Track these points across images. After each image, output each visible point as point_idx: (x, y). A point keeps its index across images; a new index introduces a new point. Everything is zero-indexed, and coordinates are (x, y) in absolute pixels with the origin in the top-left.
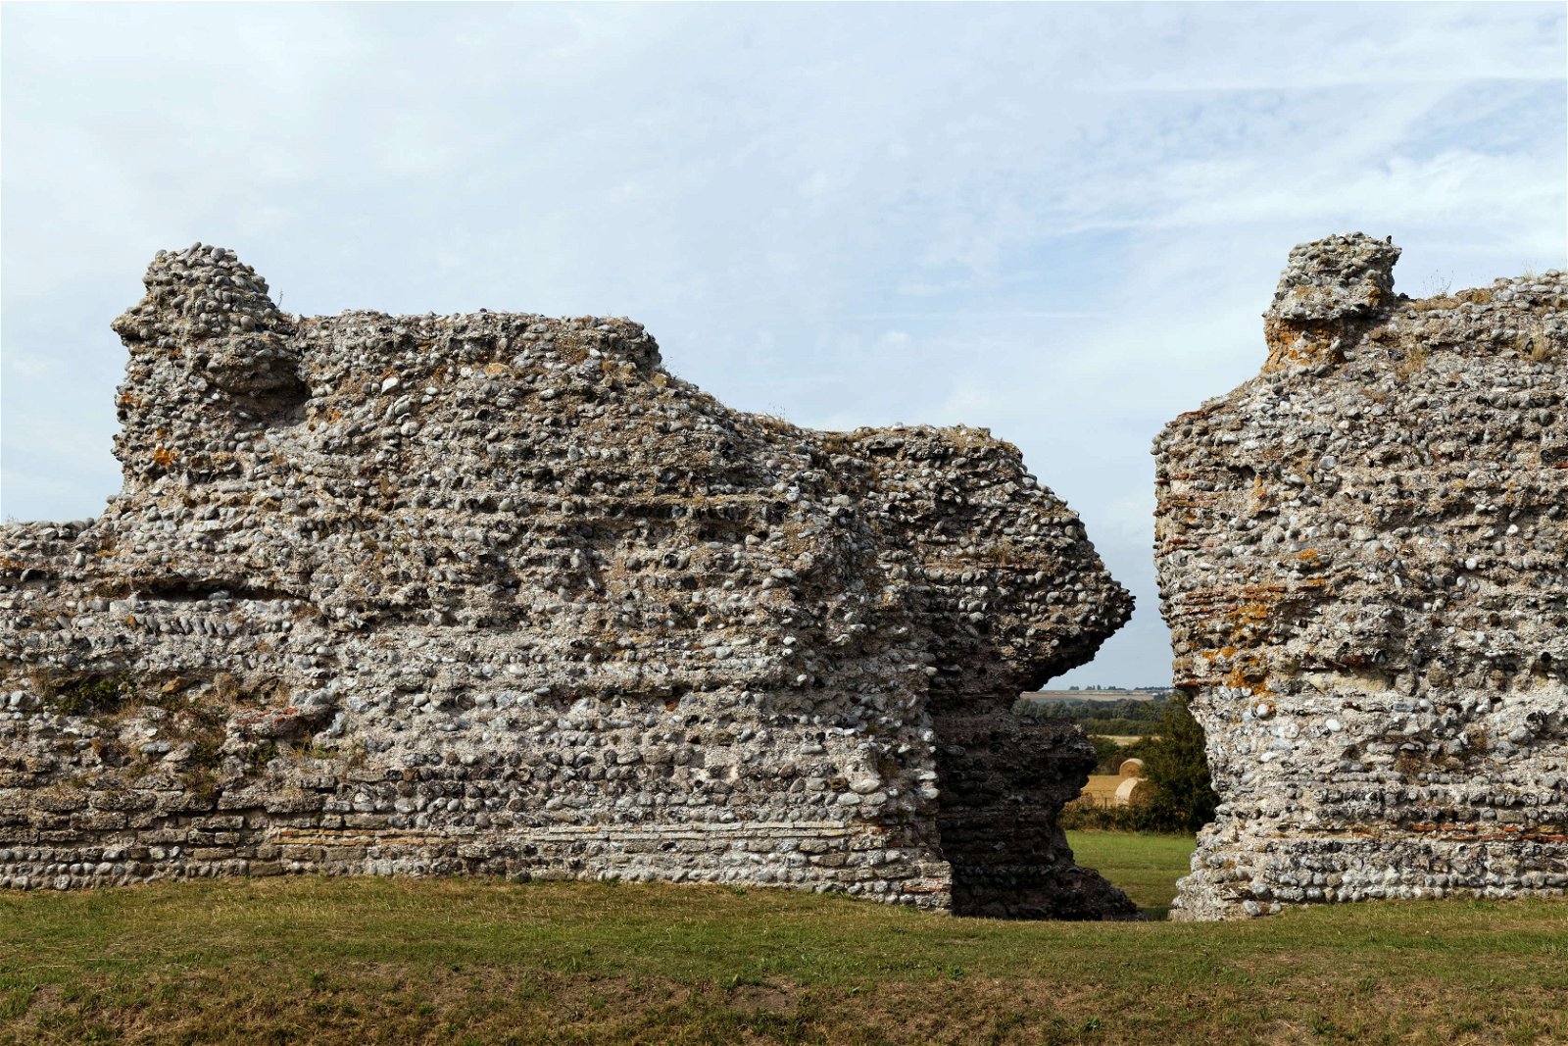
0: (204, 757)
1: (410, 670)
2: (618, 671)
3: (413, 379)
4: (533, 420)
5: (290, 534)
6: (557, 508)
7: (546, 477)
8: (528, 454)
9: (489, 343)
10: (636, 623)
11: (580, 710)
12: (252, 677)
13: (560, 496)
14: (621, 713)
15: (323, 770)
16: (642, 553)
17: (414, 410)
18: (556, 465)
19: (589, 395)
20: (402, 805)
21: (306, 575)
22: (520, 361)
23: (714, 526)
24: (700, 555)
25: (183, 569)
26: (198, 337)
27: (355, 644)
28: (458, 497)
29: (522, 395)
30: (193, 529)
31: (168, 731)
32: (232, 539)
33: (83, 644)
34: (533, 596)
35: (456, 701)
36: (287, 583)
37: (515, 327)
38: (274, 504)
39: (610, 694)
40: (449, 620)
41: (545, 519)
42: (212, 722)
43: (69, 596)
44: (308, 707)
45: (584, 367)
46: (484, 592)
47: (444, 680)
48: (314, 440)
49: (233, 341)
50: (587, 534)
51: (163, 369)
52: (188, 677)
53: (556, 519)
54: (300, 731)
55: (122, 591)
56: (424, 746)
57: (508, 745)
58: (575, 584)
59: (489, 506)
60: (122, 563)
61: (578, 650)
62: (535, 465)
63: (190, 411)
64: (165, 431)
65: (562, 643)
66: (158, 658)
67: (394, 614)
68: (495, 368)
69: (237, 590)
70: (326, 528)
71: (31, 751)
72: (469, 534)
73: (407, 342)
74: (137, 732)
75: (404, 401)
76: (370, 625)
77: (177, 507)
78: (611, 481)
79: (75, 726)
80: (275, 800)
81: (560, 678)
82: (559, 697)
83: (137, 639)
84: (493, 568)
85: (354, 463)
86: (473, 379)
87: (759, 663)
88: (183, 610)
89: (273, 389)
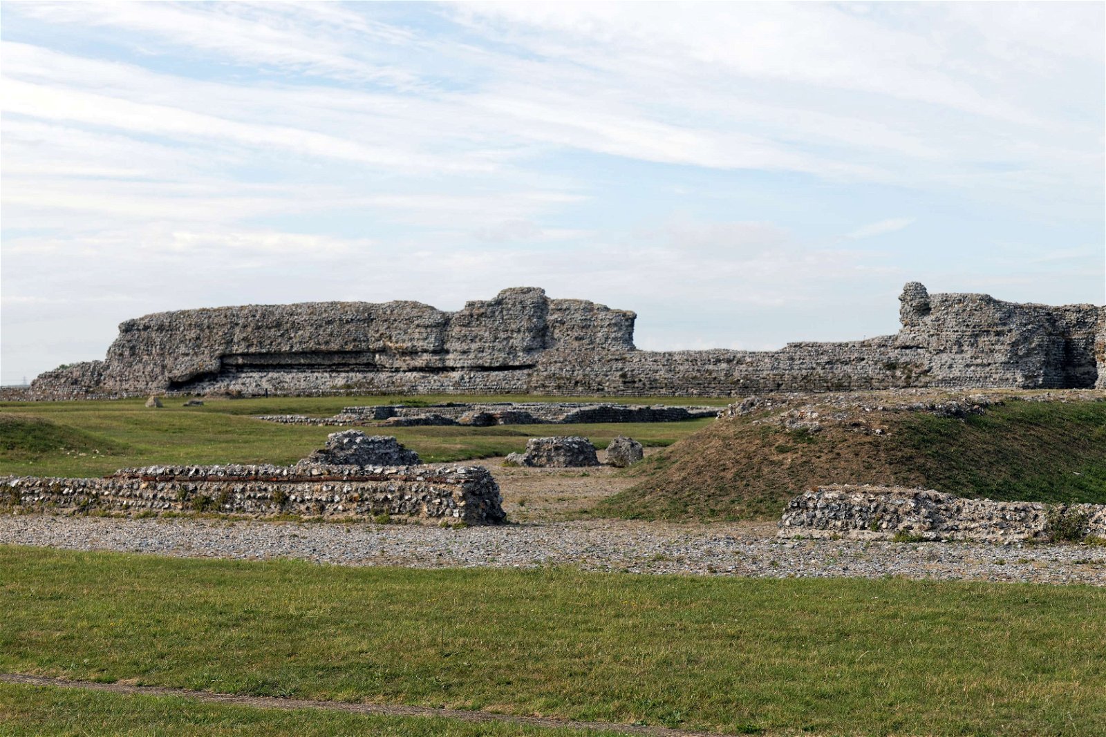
0: (909, 377)
1: (943, 362)
2: (979, 361)
3: (947, 307)
4: (965, 315)
5: (926, 337)
6: (969, 331)
7: (968, 326)
8: (964, 321)
9: (960, 300)
10: (983, 352)
11: (972, 368)
12: (918, 363)
13: (970, 329)
14: (979, 369)
15: (928, 379)
16: (986, 339)
17: (947, 313)
18: (969, 323)
19: (976, 310)
20: (940, 385)
21: (928, 344)
22: (965, 304)
23: (998, 334)
24: (994, 339)
25: (908, 344)
26: (911, 300)
27: (935, 357)
28: (952, 330)
29: (964, 310)
30: (911, 336)
31: (903, 373)
32: (917, 338)
33: (890, 358)
34: (965, 348)
35: (950, 367)
36: (925, 346)
37: (965, 297)
38: (924, 331)
39: (977, 365)
40: (951, 352)
41: (967, 334)
42: (911, 371)
43: (889, 349)
44: (926, 368)
45: (975, 305)
46: (956, 347)
47: (948, 364)
48: (930, 319)
49: (917, 301)
50: (975, 336)
51: (906, 306)
52: (907, 363)
53: (969, 333)
54: (925, 372)
55: (898, 348)
56: (945, 375)
57: (959, 375)
58: (972, 345)
59: (957, 331)
60: (897, 343)
61: (972, 357)
62: (965, 324)
63: (911, 314)
64: (907, 317)
65: (969, 356)
66: (902, 360)
67: (941, 351)
68: (961, 305)
69: (918, 347)
70: (932, 335)
71: (881, 376)
72: (954, 336)
73: (946, 300)
74: (898, 373)
75: (945, 311)
76: (937, 353)
77: (909, 332)
78: (979, 326)
79: (888, 372)
80: (919, 385)
81: (968, 362)
82: (968, 366)
83: (899, 357)
84: (959, 343)
85: (937, 323)
86: (957, 307)
87: (1003, 359)
88: (908, 351)
89: (924, 309)
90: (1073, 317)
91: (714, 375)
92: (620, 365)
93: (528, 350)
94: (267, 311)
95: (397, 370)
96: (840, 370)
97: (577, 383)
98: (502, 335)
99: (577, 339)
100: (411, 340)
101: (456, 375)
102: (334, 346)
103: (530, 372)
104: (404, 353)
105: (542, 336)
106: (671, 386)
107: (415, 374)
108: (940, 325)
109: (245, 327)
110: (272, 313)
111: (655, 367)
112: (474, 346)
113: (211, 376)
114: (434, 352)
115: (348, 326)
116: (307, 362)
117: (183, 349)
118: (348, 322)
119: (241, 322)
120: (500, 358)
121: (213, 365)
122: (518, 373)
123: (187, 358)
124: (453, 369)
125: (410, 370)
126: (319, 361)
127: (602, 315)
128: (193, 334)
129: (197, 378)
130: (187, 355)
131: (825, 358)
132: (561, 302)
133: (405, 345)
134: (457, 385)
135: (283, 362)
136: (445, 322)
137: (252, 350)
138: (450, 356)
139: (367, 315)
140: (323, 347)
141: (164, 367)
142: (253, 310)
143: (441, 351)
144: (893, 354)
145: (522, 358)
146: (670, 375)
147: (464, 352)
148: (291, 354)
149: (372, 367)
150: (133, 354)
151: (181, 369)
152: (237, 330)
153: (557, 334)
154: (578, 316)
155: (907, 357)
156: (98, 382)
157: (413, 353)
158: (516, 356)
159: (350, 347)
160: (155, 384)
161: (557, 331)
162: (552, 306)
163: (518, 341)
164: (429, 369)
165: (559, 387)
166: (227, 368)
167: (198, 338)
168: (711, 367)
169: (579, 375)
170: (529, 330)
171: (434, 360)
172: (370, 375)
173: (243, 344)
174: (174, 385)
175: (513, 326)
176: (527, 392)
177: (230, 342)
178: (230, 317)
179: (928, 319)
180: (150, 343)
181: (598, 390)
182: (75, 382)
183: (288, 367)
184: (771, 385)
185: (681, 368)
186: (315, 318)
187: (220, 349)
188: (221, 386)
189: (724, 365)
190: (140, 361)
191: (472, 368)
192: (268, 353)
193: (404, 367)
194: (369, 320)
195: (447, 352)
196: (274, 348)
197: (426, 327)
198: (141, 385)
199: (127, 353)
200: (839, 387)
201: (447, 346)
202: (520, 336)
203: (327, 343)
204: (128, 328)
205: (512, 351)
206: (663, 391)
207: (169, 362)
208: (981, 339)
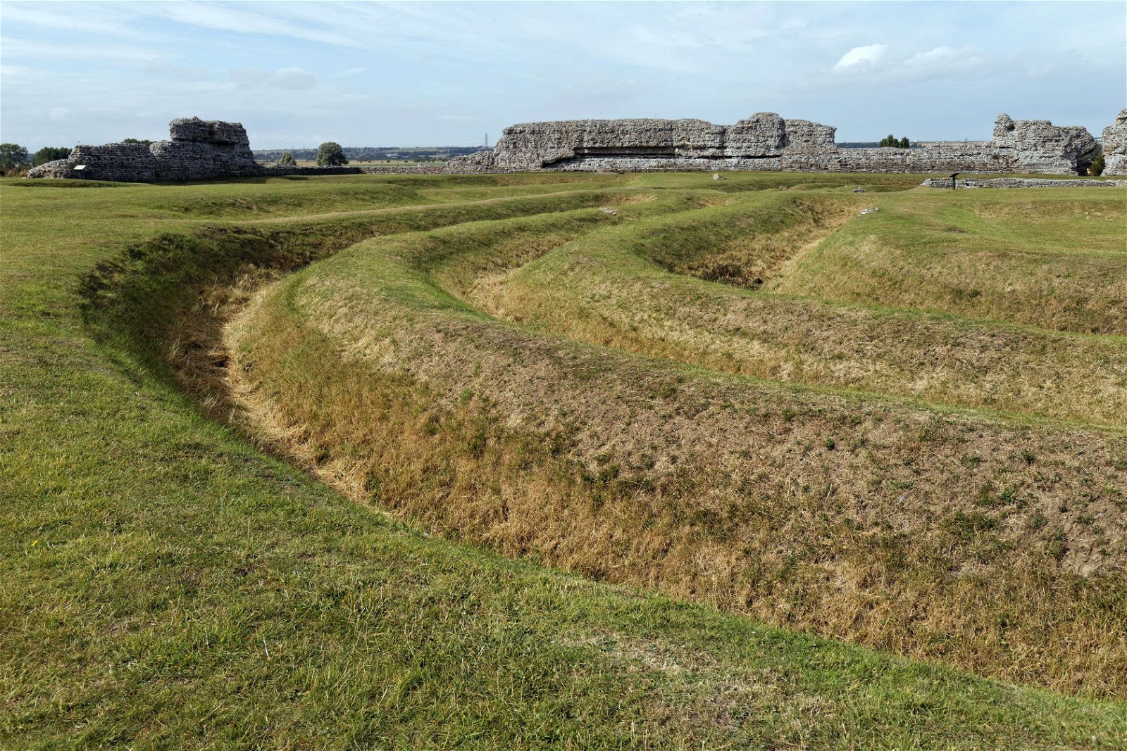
0: (1007, 163)
1: (1026, 155)
2: (1047, 155)
3: (1026, 127)
4: (1040, 131)
5: (1014, 142)
6: (1042, 139)
9: (1035, 124)
10: (1049, 150)
12: (1011, 156)
13: (1042, 138)
16: (1050, 144)
17: (1027, 130)
18: (1040, 136)
19: (1044, 129)
21: (1016, 146)
22: (1038, 125)
23: (1057, 141)
24: (1055, 144)
25: (1002, 146)
26: (1001, 123)
27: (1021, 152)
28: (1031, 139)
29: (1038, 129)
30: (1003, 142)
31: (1004, 161)
32: (1008, 143)
33: (994, 153)
34: (1038, 148)
35: (1031, 158)
36: (1014, 147)
37: (1037, 122)
38: (1012, 139)
40: (1031, 150)
42: (1008, 160)
43: (992, 148)
44: (1016, 158)
45: (1043, 126)
46: (1034, 148)
47: (1029, 156)
49: (1006, 124)
50: (1044, 142)
51: (998, 126)
52: (1005, 156)
53: (1041, 141)
54: (1016, 161)
55: (997, 148)
58: (1043, 147)
59: (1035, 140)
60: (996, 145)
61: (1043, 153)
63: (1001, 130)
64: (999, 132)
65: (1041, 152)
66: (1002, 154)
67: (1024, 150)
68: (1035, 126)
69: (1009, 148)
70: (1018, 141)
71: (992, 163)
72: (1033, 142)
73: (1025, 123)
74: (1001, 161)
75: (1025, 129)
77: (1002, 139)
78: (1046, 137)
79: (995, 160)
81: (1041, 155)
83: (1000, 152)
84: (1035, 146)
85: (1020, 135)
86: (1033, 127)
87: (1061, 154)
88: (1003, 150)
89: (1012, 128)
90: (1075, 132)
91: (895, 161)
92: (837, 155)
93: (777, 147)
94: (603, 124)
95: (690, 157)
96: (969, 159)
97: (812, 165)
98: (761, 139)
99: (806, 141)
100: (704, 141)
101: (735, 161)
102: (652, 144)
103: (779, 158)
104: (695, 148)
105: (783, 141)
106: (868, 167)
107: (702, 160)
108: (1023, 137)
109: (590, 132)
110: (606, 125)
111: (858, 157)
112: (745, 145)
113: (568, 160)
114: (718, 148)
115: (659, 133)
116: (631, 152)
117: (550, 145)
118: (659, 130)
119: (588, 129)
120: (761, 151)
121: (571, 154)
122: (772, 160)
123: (553, 150)
124: (730, 157)
125: (699, 158)
126: (638, 152)
127: (820, 129)
128: (557, 136)
129: (559, 161)
130: (554, 148)
131: (959, 153)
132: (793, 121)
133: (699, 144)
134: (736, 166)
135: (613, 152)
136: (723, 132)
137: (597, 145)
138: (728, 150)
139: (670, 127)
140: (645, 144)
141: (538, 155)
142: (594, 123)
143: (722, 147)
144: (997, 151)
145: (773, 152)
146: (868, 161)
147: (738, 148)
148: (622, 148)
149: (672, 155)
150: (515, 147)
151: (550, 157)
152: (585, 134)
153: (791, 138)
154: (806, 129)
155: (1004, 152)
156: (493, 163)
157: (703, 148)
158: (769, 150)
159: (662, 144)
160: (533, 165)
161: (791, 137)
162: (787, 123)
163: (771, 142)
164: (714, 157)
165: (801, 167)
166: (579, 155)
167: (560, 138)
168: (892, 157)
169: (812, 161)
170: (778, 136)
171: (718, 152)
172: (672, 160)
173: (591, 142)
174: (545, 165)
175: (768, 134)
176: (781, 170)
177: (581, 141)
178: (581, 127)
179: (1015, 132)
180: (527, 141)
181: (825, 169)
182: (479, 163)
183: (616, 155)
184: (929, 167)
185: (874, 157)
186: (638, 128)
187: (575, 145)
188: (573, 166)
189: (899, 156)
190: (521, 151)
191: (743, 157)
192: (607, 148)
193: (696, 155)
194: (671, 130)
195: (725, 148)
196: (611, 144)
197: (712, 134)
198: (524, 165)
199: (511, 146)
200: (969, 168)
201: (727, 144)
202: (773, 139)
203: (647, 142)
204: (510, 132)
205: (768, 148)
206: (864, 170)
207: (541, 152)
208: (1047, 144)
